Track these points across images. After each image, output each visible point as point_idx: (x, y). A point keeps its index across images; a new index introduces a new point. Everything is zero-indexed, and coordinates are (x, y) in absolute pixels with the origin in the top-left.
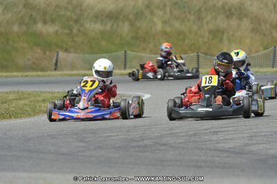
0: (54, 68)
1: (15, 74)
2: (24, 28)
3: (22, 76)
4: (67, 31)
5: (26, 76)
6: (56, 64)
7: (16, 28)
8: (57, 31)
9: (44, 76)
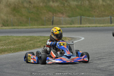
0: (52, 23)
1: (34, 27)
2: (45, 4)
3: (37, 28)
4: (63, 5)
5: (39, 28)
6: (53, 22)
7: (41, 4)
8: (58, 5)
9: (46, 28)
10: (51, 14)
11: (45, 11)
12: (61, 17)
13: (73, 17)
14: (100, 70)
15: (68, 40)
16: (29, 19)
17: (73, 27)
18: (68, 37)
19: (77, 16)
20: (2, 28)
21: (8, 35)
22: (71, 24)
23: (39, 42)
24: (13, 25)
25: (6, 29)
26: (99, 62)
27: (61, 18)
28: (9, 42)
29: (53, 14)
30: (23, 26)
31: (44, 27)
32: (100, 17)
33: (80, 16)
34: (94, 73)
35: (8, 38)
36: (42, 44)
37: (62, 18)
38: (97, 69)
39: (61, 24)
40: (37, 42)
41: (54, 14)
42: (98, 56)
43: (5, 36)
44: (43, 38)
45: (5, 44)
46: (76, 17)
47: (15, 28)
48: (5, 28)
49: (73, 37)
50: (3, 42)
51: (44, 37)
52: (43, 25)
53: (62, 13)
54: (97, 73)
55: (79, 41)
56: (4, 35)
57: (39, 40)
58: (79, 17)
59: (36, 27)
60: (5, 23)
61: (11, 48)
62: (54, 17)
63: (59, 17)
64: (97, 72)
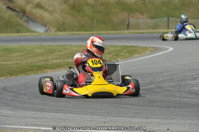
0: (126, 27)
1: (102, 32)
5: (108, 34)
6: (128, 25)
8: (136, 2)
9: (119, 34)
10: (126, 13)
11: (117, 10)
12: (140, 18)
14: (195, 93)
15: (150, 50)
16: (95, 20)
18: (149, 47)
19: (163, 17)
20: (56, 33)
21: (65, 44)
22: (154, 28)
24: (72, 30)
25: (61, 35)
26: (193, 82)
27: (139, 20)
28: (66, 54)
29: (129, 15)
30: (86, 31)
31: (116, 32)
32: (196, 19)
33: (167, 18)
34: (187, 98)
35: (64, 48)
36: (113, 57)
37: (142, 20)
38: (191, 93)
39: (139, 28)
41: (131, 15)
42: (192, 74)
43: (61, 45)
44: (114, 49)
45: (61, 56)
46: (162, 19)
47: (74, 34)
48: (61, 33)
49: (158, 47)
50: (58, 54)
51: (116, 46)
52: (114, 29)
53: (142, 13)
54: (191, 98)
55: (165, 53)
56: (59, 44)
58: (165, 19)
59: (105, 32)
60: (61, 27)
61: (68, 62)
62: (130, 19)
63: (138, 18)
64: (192, 96)
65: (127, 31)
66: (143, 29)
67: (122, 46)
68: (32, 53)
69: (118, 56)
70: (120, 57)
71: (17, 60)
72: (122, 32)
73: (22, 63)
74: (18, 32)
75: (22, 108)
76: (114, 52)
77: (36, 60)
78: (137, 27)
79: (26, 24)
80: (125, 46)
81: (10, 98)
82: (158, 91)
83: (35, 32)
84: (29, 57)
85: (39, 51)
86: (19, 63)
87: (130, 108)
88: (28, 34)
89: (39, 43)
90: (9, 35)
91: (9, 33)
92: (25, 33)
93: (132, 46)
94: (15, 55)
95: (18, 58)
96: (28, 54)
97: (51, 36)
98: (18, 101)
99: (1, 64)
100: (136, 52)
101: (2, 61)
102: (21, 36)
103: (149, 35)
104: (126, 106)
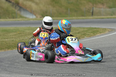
1: (74, 18)
3: (76, 19)
5: (78, 19)
6: (92, 13)
12: (101, 8)
13: (114, 7)
15: (108, 31)
16: (69, 9)
17: (114, 18)
18: (108, 28)
20: (41, 19)
22: (112, 15)
23: (79, 33)
29: (93, 5)
31: (84, 18)
36: (82, 35)
39: (101, 15)
40: (76, 33)
41: (95, 5)
44: (82, 30)
49: (114, 29)
51: (84, 28)
52: (83, 16)
53: (103, 4)
57: (78, 32)
62: (94, 9)
63: (100, 8)
65: (91, 17)
66: (104, 15)
67: (88, 28)
68: (24, 33)
69: (85, 35)
70: (87, 36)
71: (13, 38)
72: (88, 17)
73: (16, 40)
74: (13, 18)
75: (16, 72)
76: (82, 32)
77: (26, 38)
78: (99, 14)
79: (19, 12)
80: (90, 28)
81: (7, 65)
82: (114, 60)
83: (26, 18)
84: (21, 36)
85: (28, 31)
86: (14, 40)
87: (93, 72)
88: (20, 19)
89: (28, 26)
90: (7, 20)
91: (7, 19)
92: (19, 18)
93: (95, 28)
94: (11, 34)
95: (14, 36)
96: (21, 33)
97: (37, 21)
98: (13, 67)
99: (1, 41)
100: (98, 32)
101: (2, 39)
102: (15, 21)
103: (107, 19)
104: (91, 71)
